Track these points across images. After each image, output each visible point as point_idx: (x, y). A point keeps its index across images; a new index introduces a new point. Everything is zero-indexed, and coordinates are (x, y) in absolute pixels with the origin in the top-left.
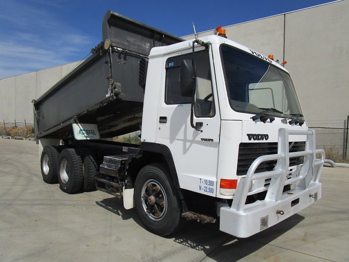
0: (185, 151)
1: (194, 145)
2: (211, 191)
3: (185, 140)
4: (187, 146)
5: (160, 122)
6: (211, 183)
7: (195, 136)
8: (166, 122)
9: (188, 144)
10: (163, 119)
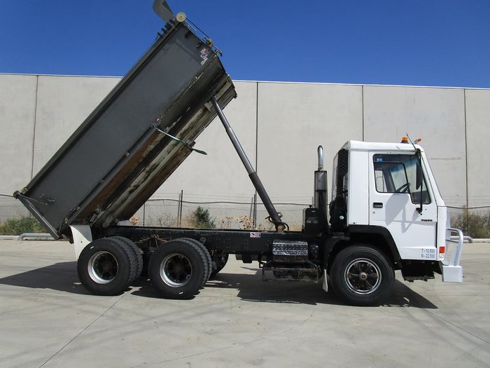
0: (404, 230)
1: (413, 225)
2: (433, 256)
3: (403, 222)
4: (406, 227)
5: (374, 207)
6: (432, 251)
7: (415, 217)
8: (381, 207)
9: (407, 225)
10: (378, 205)
